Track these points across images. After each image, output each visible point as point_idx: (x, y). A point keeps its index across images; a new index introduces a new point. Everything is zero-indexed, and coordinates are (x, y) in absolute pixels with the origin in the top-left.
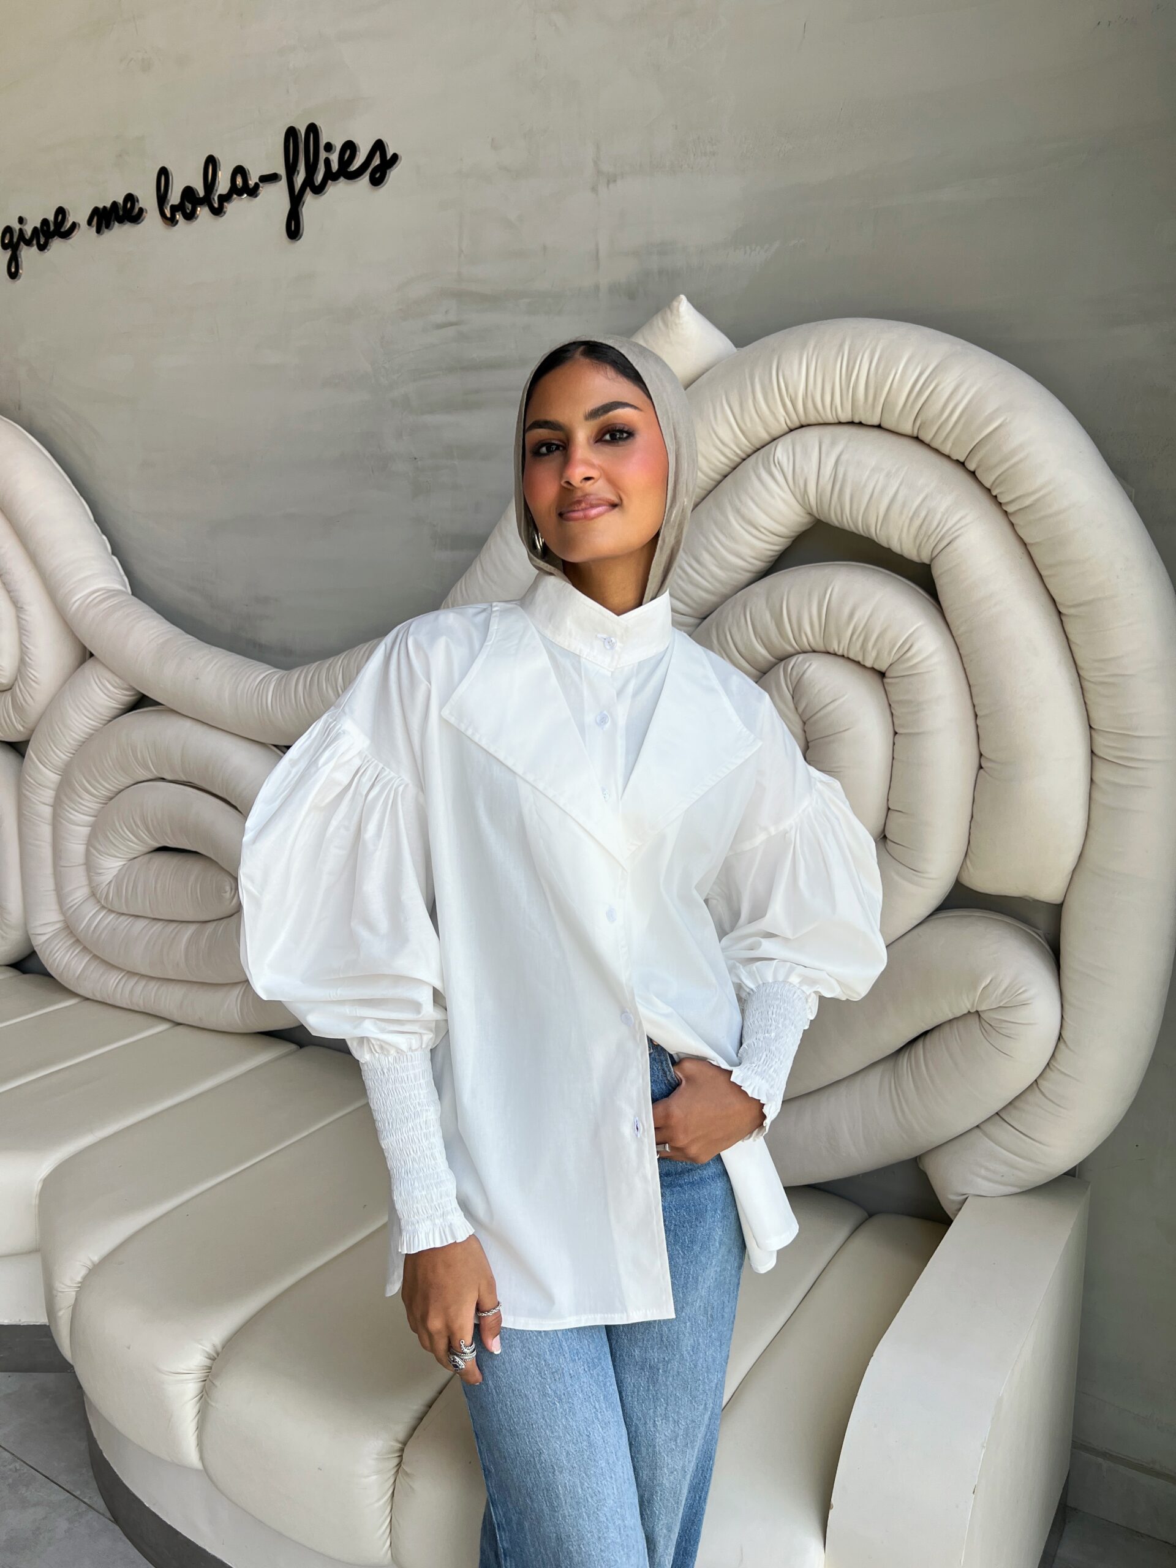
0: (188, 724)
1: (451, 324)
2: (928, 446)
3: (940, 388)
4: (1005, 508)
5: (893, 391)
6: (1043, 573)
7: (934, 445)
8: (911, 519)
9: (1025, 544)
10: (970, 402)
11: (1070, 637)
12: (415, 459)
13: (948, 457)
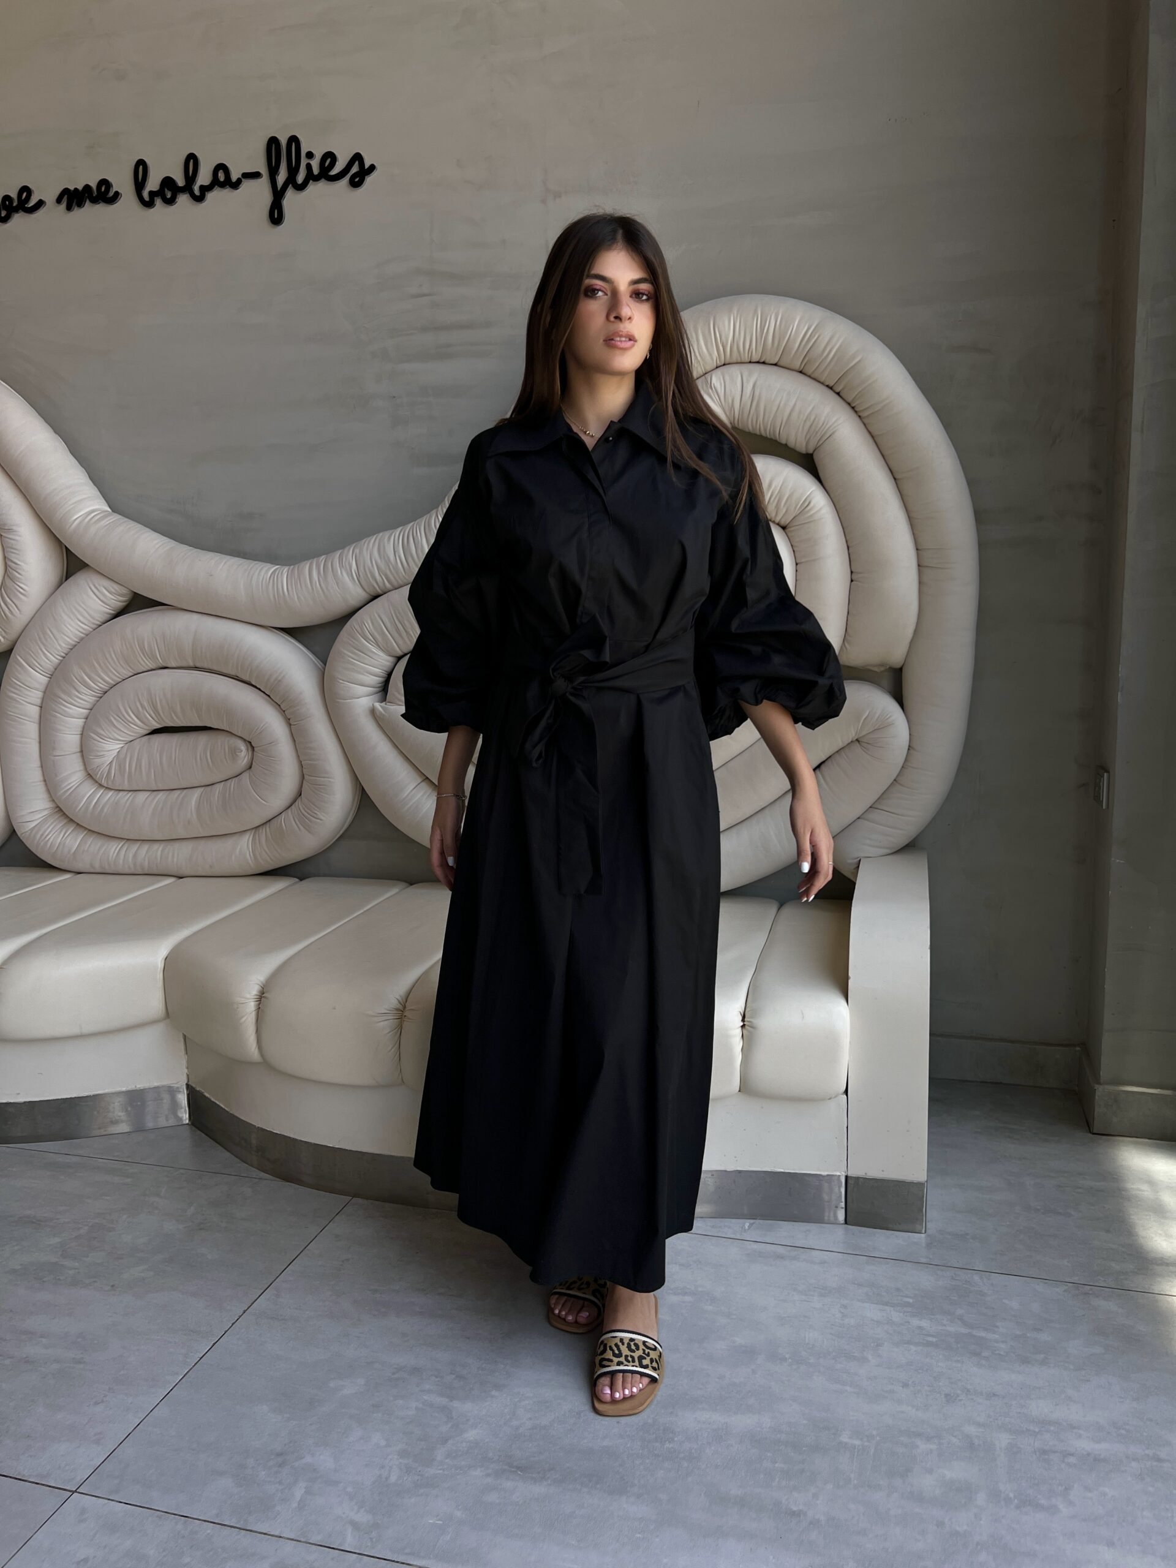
0: (195, 616)
1: (425, 295)
2: (809, 376)
3: (820, 338)
4: (860, 414)
5: (790, 341)
7: (815, 375)
8: (805, 421)
10: (840, 346)
11: (904, 492)
12: (394, 397)
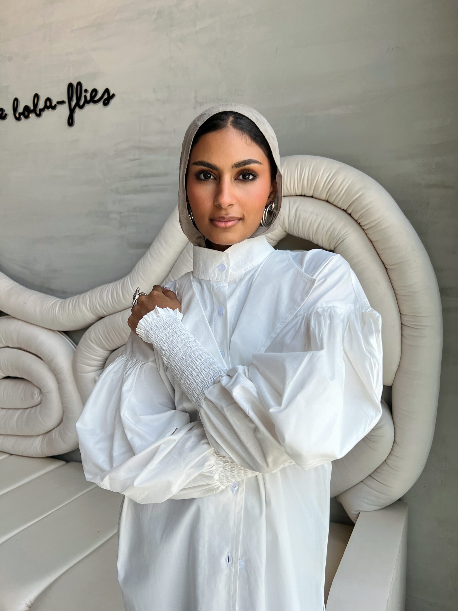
0: (20, 323)
1: (137, 160)
2: (332, 204)
3: (336, 181)
4: (363, 227)
5: (318, 182)
6: (379, 252)
7: (335, 203)
8: (327, 232)
9: (371, 242)
10: (349, 186)
11: (391, 278)
12: (121, 213)
13: (340, 208)
